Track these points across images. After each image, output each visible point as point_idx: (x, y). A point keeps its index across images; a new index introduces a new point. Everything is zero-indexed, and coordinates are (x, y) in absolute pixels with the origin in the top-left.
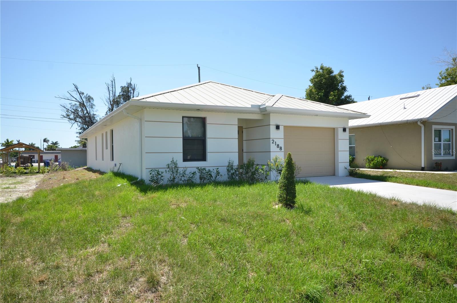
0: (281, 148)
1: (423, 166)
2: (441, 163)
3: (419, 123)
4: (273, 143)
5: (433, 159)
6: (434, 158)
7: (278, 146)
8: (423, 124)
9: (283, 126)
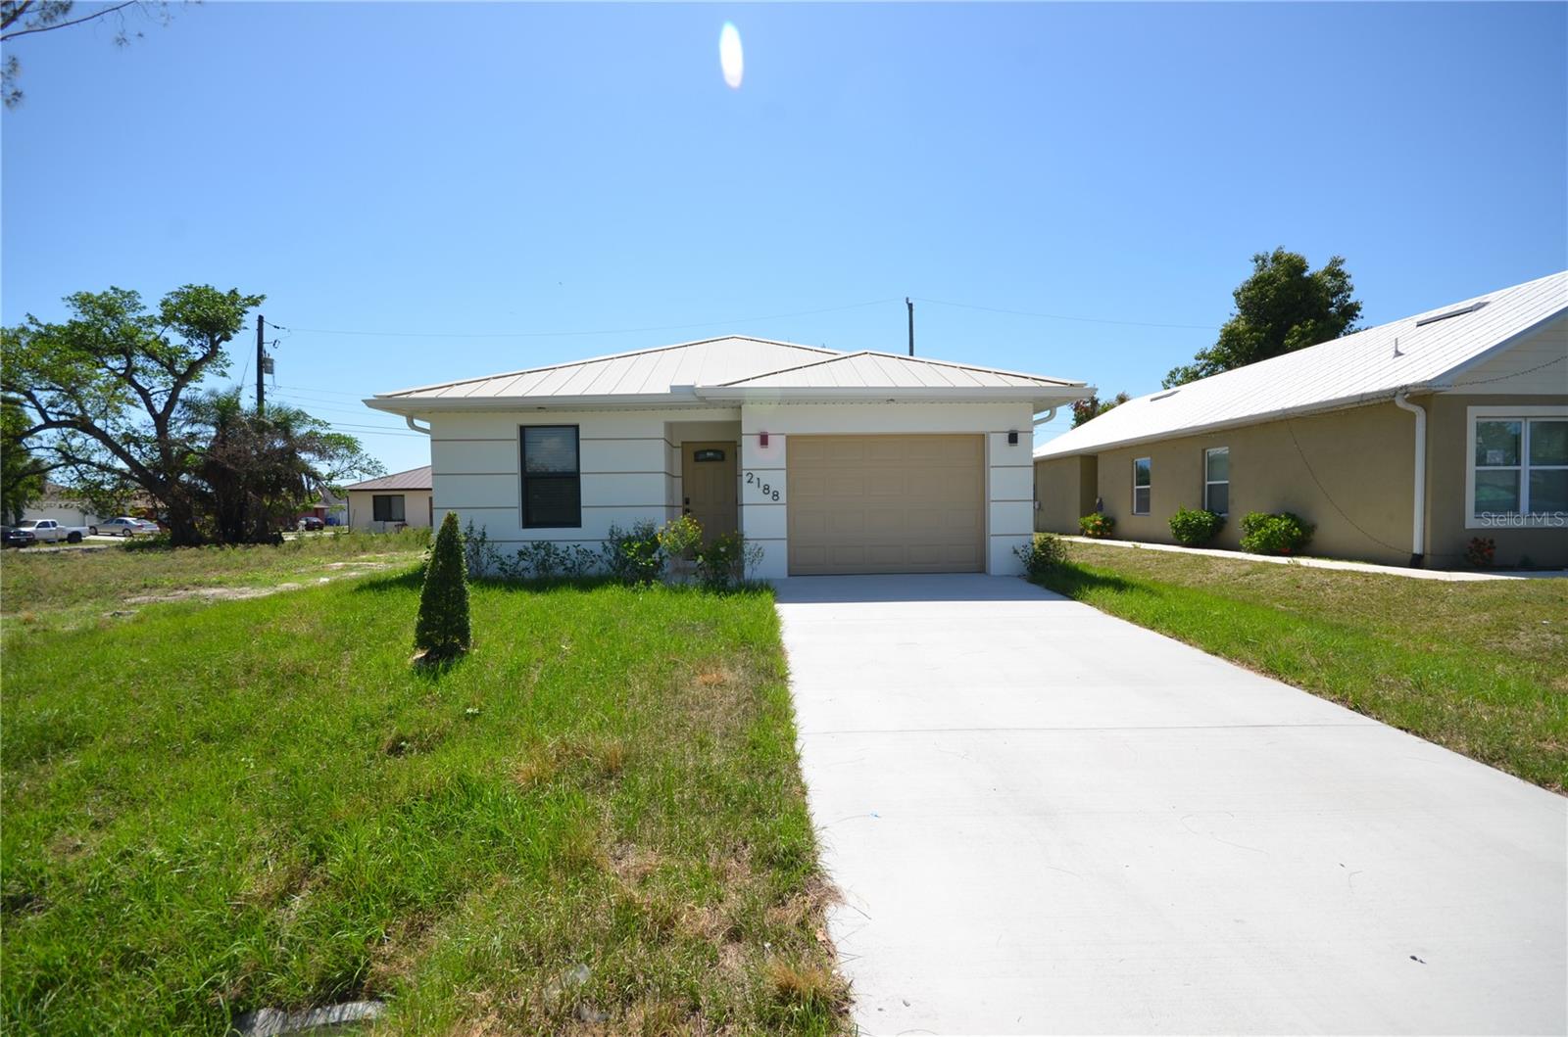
0: (776, 495)
1: (1417, 549)
2: (1491, 542)
3: (1400, 403)
4: (749, 482)
5: (1467, 527)
6: (1471, 522)
7: (766, 488)
8: (1422, 406)
9: (784, 437)
